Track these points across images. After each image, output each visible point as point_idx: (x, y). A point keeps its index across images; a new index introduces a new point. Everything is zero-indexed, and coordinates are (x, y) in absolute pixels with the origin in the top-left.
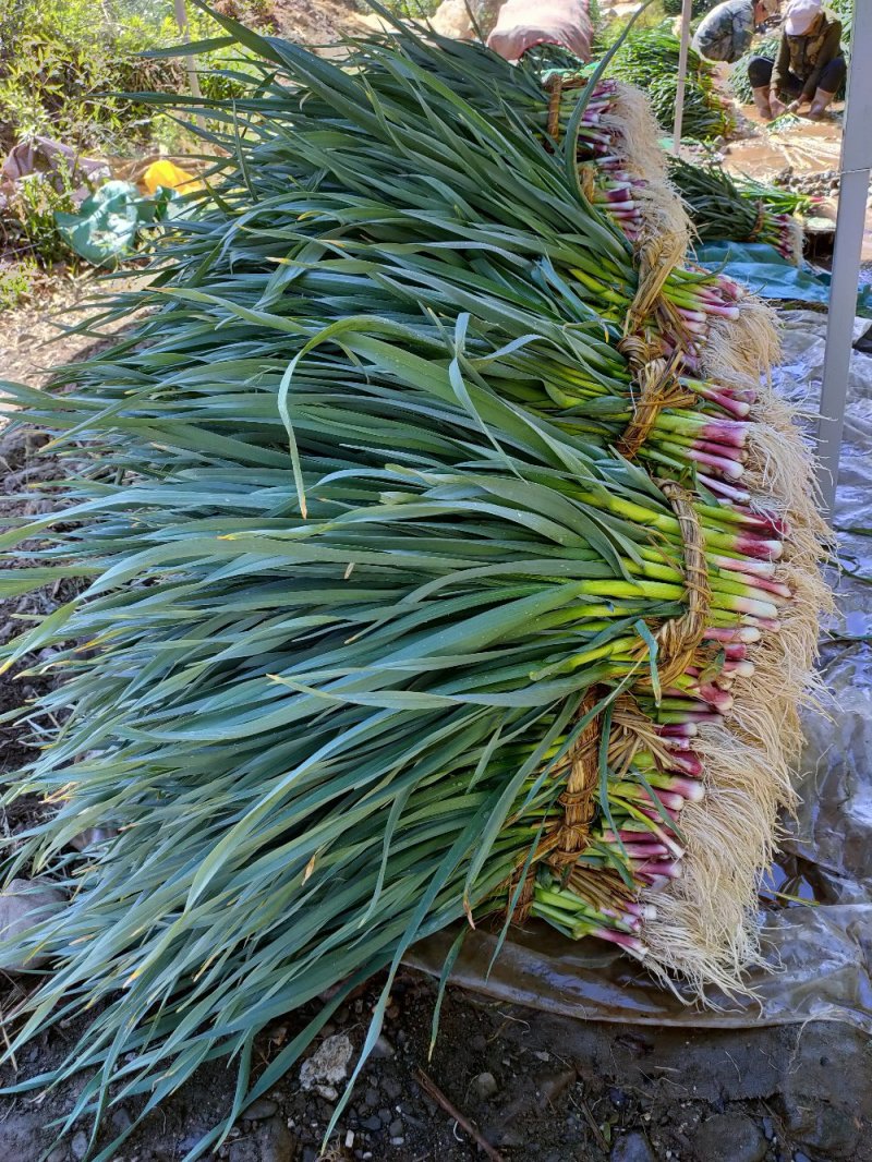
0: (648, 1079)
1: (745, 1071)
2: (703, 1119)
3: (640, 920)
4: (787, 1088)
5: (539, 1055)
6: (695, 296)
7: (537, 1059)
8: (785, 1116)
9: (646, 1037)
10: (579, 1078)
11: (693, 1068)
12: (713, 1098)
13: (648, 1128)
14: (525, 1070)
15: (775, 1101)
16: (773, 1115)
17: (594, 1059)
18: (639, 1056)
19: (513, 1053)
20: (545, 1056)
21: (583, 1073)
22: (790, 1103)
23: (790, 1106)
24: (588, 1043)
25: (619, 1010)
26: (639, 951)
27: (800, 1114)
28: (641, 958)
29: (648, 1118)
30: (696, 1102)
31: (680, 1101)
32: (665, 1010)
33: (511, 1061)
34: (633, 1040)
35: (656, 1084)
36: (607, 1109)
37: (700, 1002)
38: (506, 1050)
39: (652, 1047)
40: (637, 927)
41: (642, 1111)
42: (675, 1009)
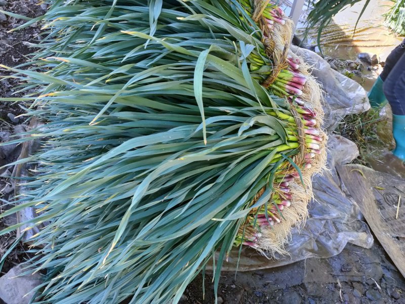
0: (265, 285)
1: (292, 278)
2: (283, 295)
3: (257, 238)
4: (305, 281)
5: (232, 286)
6: (270, 14)
7: (232, 288)
8: (305, 289)
9: (261, 273)
10: (245, 290)
11: (276, 280)
12: (284, 287)
13: (268, 301)
14: (229, 292)
15: (302, 285)
16: (302, 289)
17: (247, 283)
18: (260, 279)
19: (224, 288)
20: (234, 286)
21: (246, 289)
22: (307, 285)
23: (307, 286)
24: (245, 278)
25: (251, 266)
26: (255, 246)
27: (310, 288)
28: (256, 248)
29: (267, 298)
30: (279, 290)
31: (275, 290)
32: (264, 262)
33: (225, 290)
34: (258, 274)
35: (267, 287)
36: (255, 298)
37: (273, 258)
38: (222, 287)
39: (263, 275)
40: (256, 240)
41: (265, 297)
42: (267, 262)
